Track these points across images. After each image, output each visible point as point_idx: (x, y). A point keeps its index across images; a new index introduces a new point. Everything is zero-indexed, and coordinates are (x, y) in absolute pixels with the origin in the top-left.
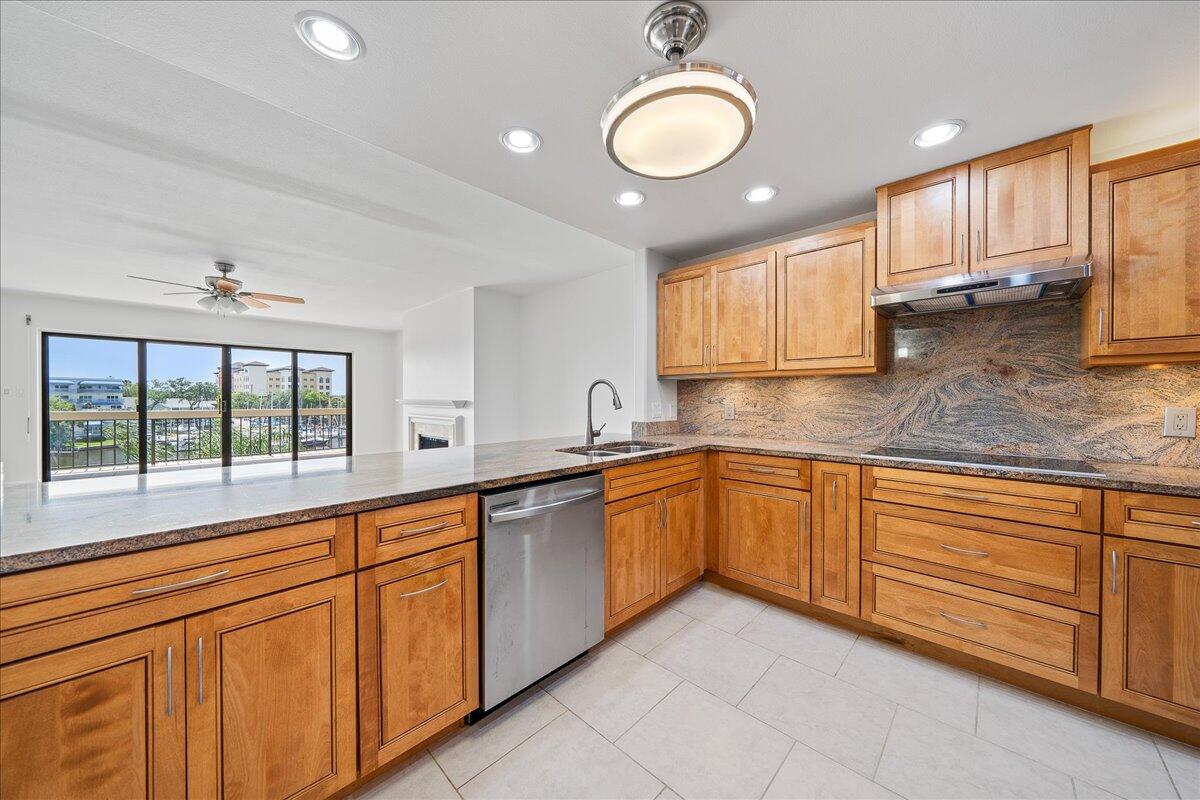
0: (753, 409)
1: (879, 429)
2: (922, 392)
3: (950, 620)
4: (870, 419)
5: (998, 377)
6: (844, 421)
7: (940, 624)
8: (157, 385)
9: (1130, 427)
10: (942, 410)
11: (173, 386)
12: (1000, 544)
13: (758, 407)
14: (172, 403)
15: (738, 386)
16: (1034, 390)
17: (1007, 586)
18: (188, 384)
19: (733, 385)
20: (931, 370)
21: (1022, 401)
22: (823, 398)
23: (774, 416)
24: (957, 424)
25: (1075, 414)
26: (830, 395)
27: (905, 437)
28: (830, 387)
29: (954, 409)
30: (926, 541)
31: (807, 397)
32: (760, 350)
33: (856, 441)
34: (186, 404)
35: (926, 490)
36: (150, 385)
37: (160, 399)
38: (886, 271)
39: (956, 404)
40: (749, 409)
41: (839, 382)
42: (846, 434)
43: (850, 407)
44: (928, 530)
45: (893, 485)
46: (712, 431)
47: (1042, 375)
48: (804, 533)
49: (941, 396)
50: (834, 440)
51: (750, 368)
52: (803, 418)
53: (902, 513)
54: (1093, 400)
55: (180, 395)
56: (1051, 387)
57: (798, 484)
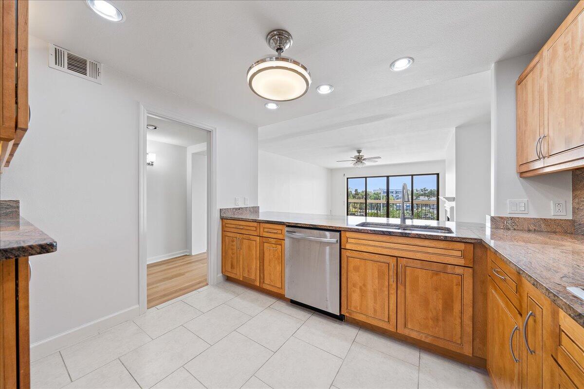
8: (417, 191)
11: (422, 191)
14: (422, 198)
18: (427, 190)
34: (426, 198)
36: (415, 191)
37: (418, 196)
55: (424, 195)
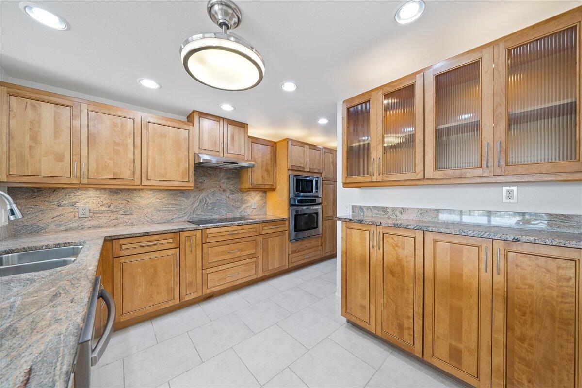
0: (107, 209)
1: (185, 213)
2: (201, 197)
3: (230, 277)
4: (181, 209)
5: (222, 192)
6: (169, 211)
7: (228, 280)
9: (247, 206)
10: (207, 204)
12: (242, 245)
13: (112, 207)
15: (92, 193)
16: (230, 196)
17: (243, 258)
19: (88, 192)
20: (204, 189)
21: (228, 199)
22: (158, 201)
23: (125, 212)
24: (212, 209)
25: (238, 204)
26: (161, 199)
27: (195, 216)
28: (161, 195)
29: (211, 204)
30: (223, 253)
31: (148, 201)
32: (129, 172)
33: (175, 220)
35: (224, 234)
38: (198, 147)
39: (211, 202)
40: (103, 208)
41: (166, 193)
42: (170, 217)
43: (172, 204)
44: (224, 248)
45: (213, 235)
46: (63, 228)
47: (232, 193)
48: (176, 270)
49: (207, 199)
50: (164, 221)
51: (119, 182)
52: (145, 211)
53: (217, 245)
54: (242, 199)
56: (234, 196)
57: (173, 246)
